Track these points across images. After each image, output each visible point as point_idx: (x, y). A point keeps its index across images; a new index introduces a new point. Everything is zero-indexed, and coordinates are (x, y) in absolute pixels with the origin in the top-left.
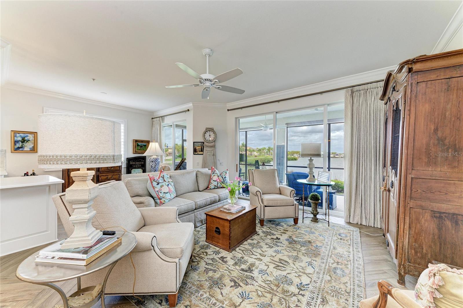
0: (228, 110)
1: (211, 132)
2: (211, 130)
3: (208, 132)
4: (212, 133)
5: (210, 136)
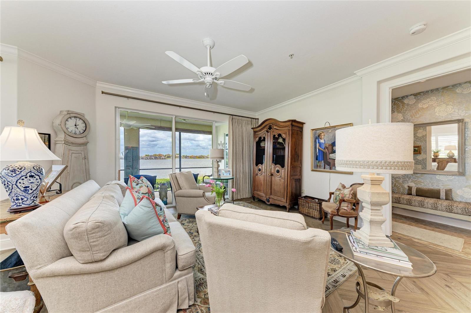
0: (103, 93)
1: (78, 119)
2: (78, 116)
3: (73, 119)
4: (80, 123)
5: (76, 125)
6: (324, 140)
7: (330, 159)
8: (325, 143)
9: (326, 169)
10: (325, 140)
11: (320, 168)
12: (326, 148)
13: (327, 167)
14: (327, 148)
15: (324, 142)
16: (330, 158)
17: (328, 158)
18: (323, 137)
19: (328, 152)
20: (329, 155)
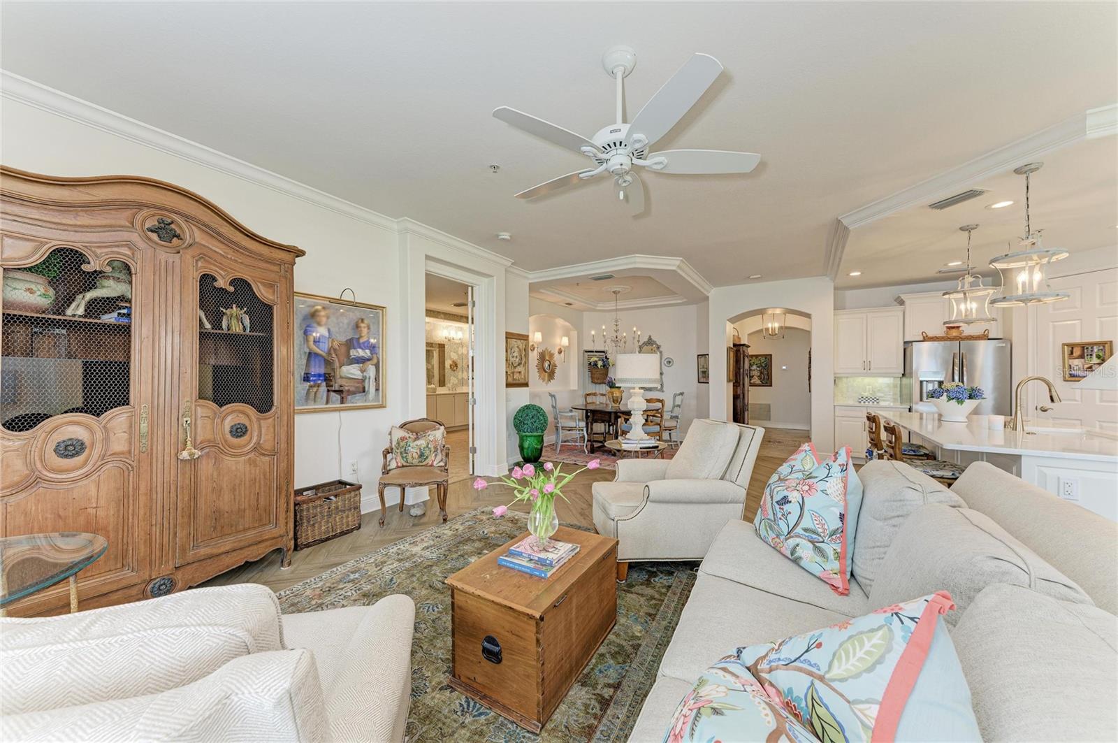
6: (329, 330)
7: (341, 377)
8: (329, 338)
9: (333, 403)
10: (332, 329)
11: (315, 401)
12: (332, 352)
13: (334, 399)
14: (335, 350)
15: (326, 334)
16: (343, 375)
17: (338, 377)
18: (324, 320)
19: (337, 361)
20: (340, 367)
